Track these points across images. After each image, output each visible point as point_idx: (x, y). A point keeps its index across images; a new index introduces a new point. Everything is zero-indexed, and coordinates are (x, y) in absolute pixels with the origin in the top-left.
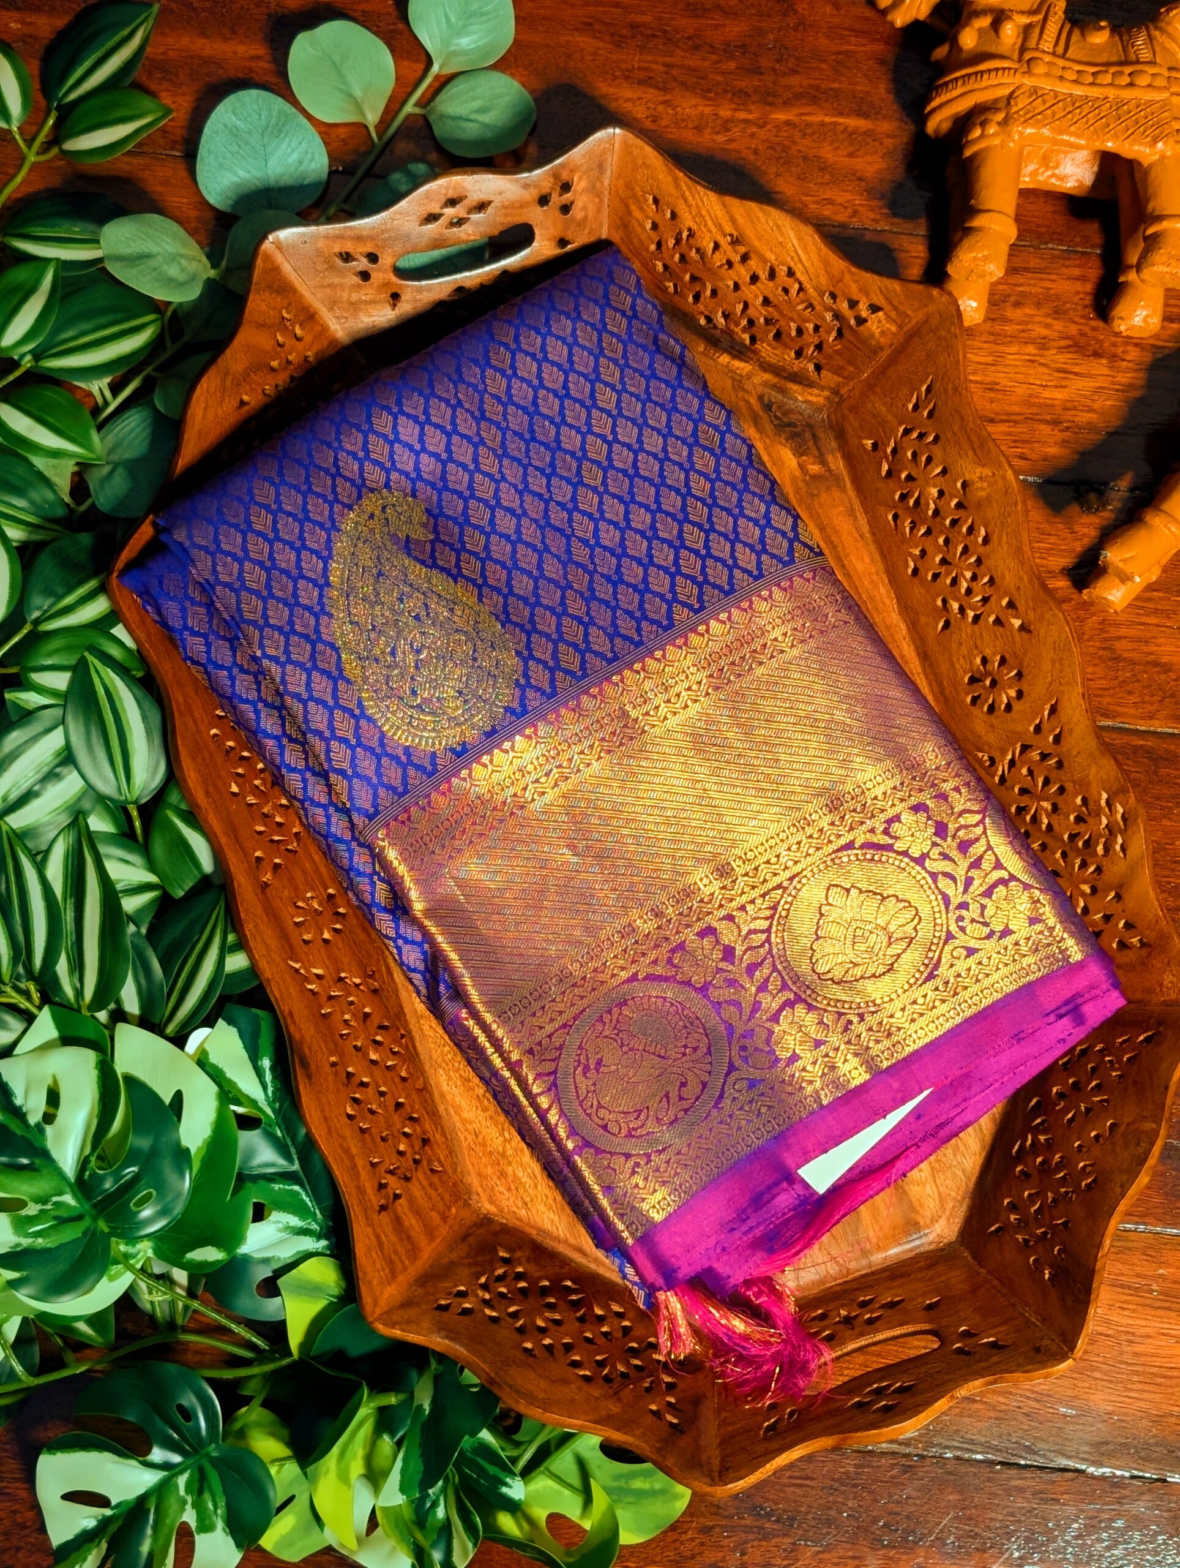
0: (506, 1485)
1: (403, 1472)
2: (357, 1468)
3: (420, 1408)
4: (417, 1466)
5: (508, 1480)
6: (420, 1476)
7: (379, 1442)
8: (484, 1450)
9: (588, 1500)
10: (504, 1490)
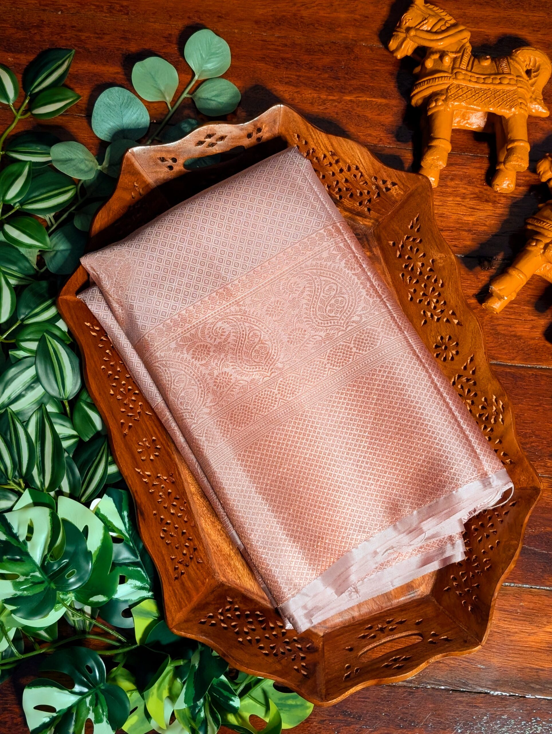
0: (232, 700)
1: (186, 694)
2: (165, 693)
3: (194, 666)
4: (192, 691)
5: (233, 698)
6: (193, 696)
7: (175, 682)
8: (222, 684)
9: (268, 708)
10: (231, 702)
